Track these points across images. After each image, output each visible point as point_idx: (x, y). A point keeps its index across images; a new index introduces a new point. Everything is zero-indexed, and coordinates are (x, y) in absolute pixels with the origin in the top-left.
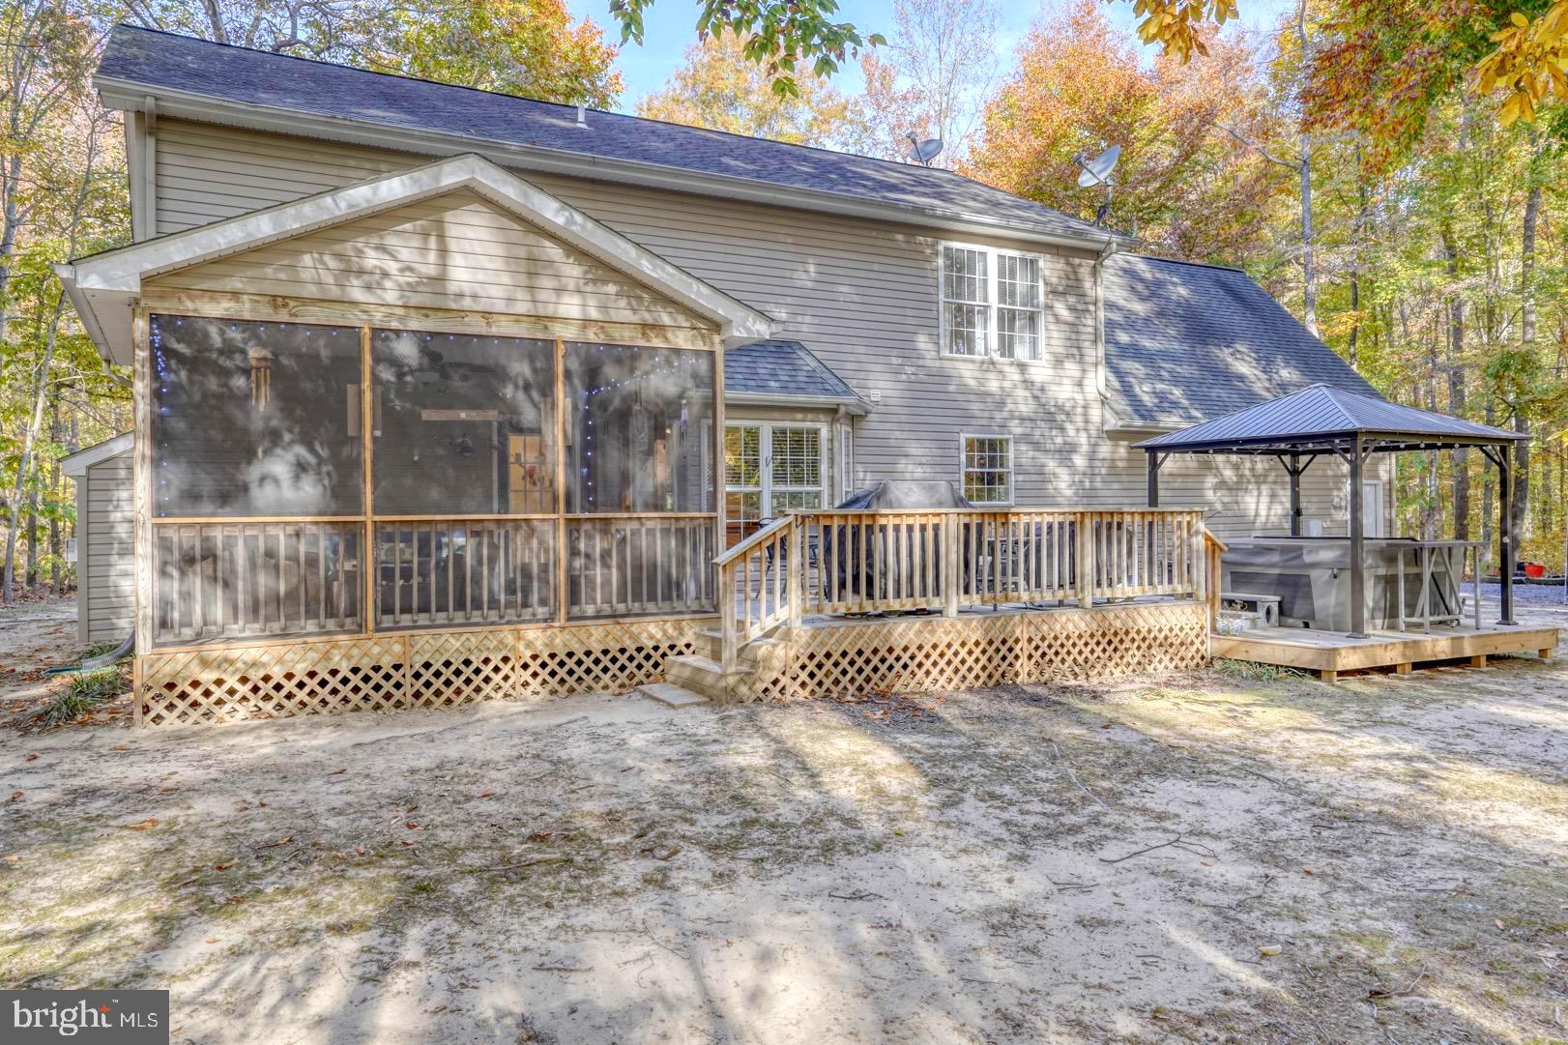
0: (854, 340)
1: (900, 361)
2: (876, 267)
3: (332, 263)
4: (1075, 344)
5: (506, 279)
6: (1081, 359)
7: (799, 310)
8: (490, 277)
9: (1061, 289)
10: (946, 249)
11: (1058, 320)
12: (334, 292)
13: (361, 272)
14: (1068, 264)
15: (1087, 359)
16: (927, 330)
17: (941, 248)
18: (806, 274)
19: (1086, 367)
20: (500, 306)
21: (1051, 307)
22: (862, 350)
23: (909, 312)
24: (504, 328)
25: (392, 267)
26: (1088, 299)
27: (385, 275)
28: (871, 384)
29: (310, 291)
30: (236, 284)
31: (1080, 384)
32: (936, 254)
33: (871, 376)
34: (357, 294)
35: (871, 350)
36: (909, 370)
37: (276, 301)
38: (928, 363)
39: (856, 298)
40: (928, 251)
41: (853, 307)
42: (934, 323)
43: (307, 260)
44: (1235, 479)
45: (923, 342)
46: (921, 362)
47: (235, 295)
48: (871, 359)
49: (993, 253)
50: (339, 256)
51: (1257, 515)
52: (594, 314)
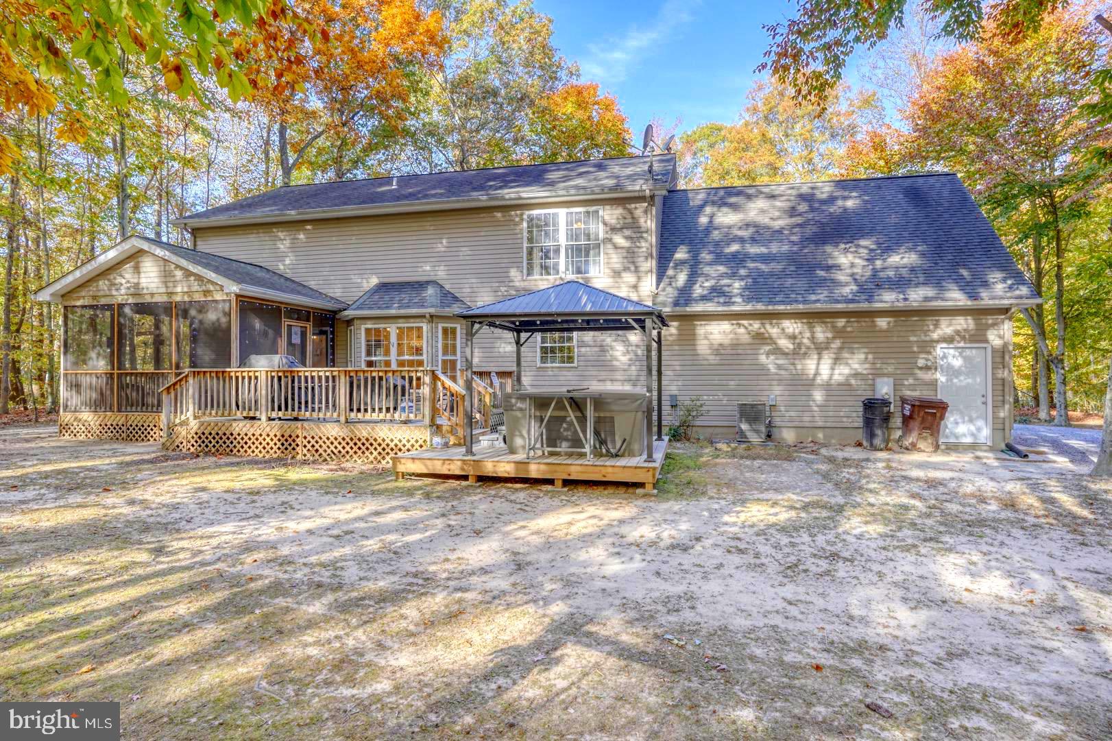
0: (468, 276)
1: (497, 284)
2: (482, 234)
3: (106, 282)
4: (631, 260)
5: (156, 280)
6: (637, 270)
7: (437, 264)
8: (152, 280)
9: (618, 226)
10: (529, 216)
11: (616, 247)
12: (108, 293)
13: (115, 284)
14: (625, 208)
15: (642, 269)
16: (515, 265)
17: (525, 217)
18: (442, 245)
19: (640, 274)
20: (155, 291)
21: (610, 240)
22: (474, 281)
23: (504, 256)
24: (157, 299)
25: (123, 281)
26: (643, 229)
27: (122, 284)
28: (478, 299)
29: (101, 293)
30: (83, 294)
31: (635, 287)
32: (522, 220)
33: (479, 294)
34: (114, 293)
35: (479, 280)
36: (503, 289)
37: (94, 297)
38: (517, 284)
39: (469, 253)
40: (517, 219)
41: (467, 258)
42: (520, 260)
43: (101, 283)
44: (791, 347)
45: (513, 273)
46: (511, 284)
47: (84, 297)
48: (479, 285)
49: (562, 213)
50: (109, 280)
51: (817, 374)
52: (186, 290)
